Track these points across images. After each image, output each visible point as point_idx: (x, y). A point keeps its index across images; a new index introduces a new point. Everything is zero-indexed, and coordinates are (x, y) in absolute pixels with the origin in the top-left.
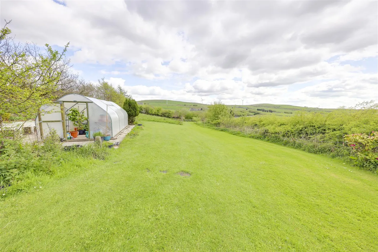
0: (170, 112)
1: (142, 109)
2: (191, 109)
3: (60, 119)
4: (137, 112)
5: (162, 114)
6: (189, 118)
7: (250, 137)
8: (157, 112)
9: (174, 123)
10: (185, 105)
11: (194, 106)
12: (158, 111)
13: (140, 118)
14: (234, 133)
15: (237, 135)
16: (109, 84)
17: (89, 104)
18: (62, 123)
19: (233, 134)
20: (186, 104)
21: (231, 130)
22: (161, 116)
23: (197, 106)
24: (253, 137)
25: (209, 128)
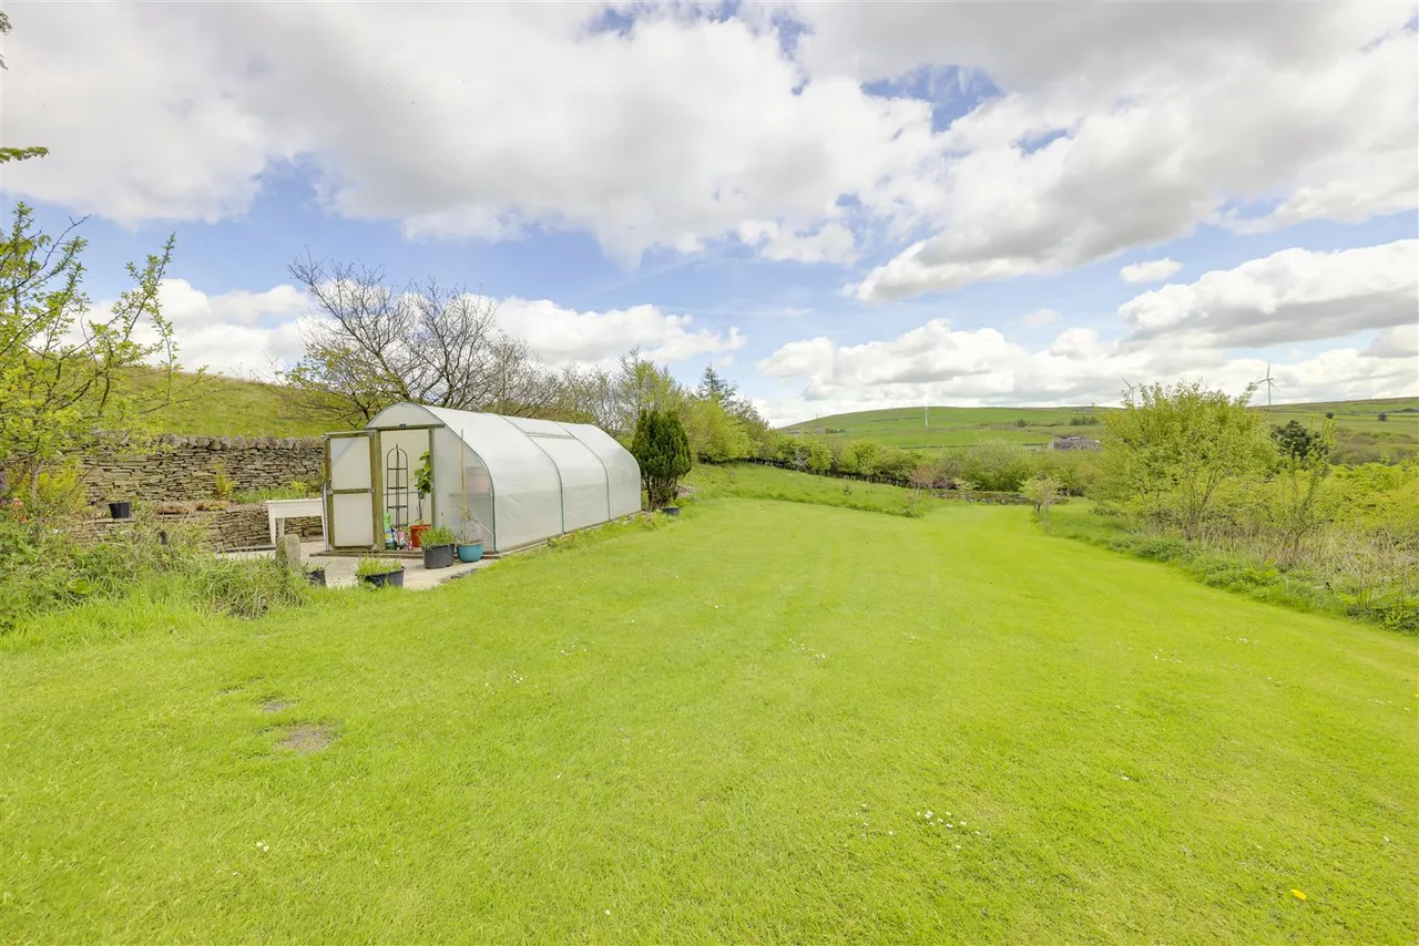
0: (918, 463)
1: (793, 453)
2: (1059, 440)
3: (367, 484)
4: (676, 458)
5: (878, 473)
6: (1001, 486)
7: (1352, 613)
8: (854, 461)
9: (875, 509)
10: (1022, 424)
11: (1075, 423)
12: (859, 456)
13: (693, 483)
14: (1215, 576)
15: (1238, 590)
16: (659, 367)
17: (437, 432)
18: (370, 495)
19: (1212, 584)
20: (1026, 420)
21: (1213, 553)
22: (874, 479)
23: (1093, 422)
24: (1379, 615)
25: (1075, 537)
